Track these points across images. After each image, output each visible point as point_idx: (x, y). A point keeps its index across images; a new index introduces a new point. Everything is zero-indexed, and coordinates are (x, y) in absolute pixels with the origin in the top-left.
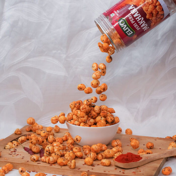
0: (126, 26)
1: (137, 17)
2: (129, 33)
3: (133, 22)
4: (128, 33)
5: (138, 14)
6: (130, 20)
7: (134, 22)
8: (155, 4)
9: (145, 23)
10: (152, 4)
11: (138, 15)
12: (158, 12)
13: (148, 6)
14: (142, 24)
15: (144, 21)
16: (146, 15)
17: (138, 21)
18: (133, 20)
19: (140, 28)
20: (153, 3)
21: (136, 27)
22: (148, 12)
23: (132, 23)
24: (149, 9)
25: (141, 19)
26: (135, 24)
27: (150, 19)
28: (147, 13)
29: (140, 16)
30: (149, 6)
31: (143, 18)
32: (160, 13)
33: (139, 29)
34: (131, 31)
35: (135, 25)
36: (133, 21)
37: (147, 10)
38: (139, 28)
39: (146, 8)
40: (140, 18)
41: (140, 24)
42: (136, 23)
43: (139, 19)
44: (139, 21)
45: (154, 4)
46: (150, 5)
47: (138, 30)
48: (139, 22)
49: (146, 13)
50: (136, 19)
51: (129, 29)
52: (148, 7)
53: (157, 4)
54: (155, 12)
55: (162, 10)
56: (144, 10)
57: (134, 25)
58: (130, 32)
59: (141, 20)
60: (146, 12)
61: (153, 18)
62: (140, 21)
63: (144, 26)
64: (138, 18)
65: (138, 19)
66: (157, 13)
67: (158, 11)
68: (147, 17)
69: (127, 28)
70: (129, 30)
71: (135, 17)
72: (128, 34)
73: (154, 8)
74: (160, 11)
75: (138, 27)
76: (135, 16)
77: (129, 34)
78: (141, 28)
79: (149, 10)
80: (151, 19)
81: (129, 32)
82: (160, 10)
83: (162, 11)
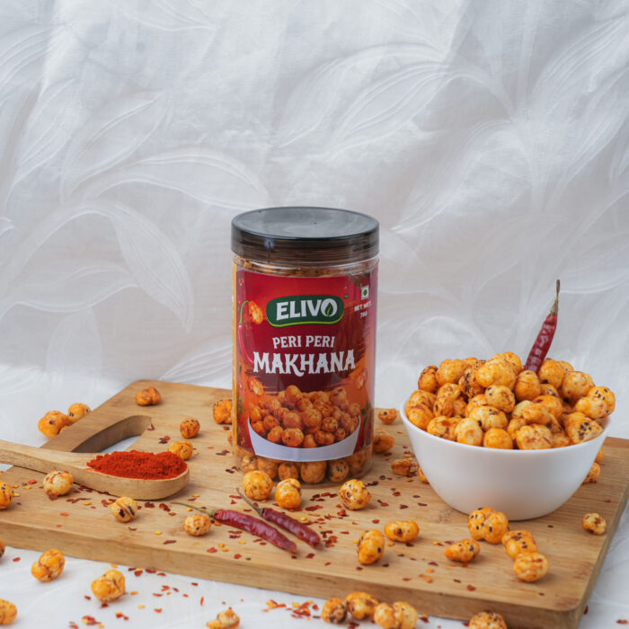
0: (314, 313)
1: (316, 360)
2: (285, 310)
3: (310, 339)
4: (288, 307)
5: (322, 369)
6: (320, 337)
7: (307, 345)
8: (314, 434)
9: (282, 371)
10: (322, 425)
11: (319, 365)
12: (284, 428)
13: (323, 412)
14: (283, 360)
15: (288, 371)
16: (302, 390)
17: (303, 357)
18: (316, 345)
19: (276, 347)
20: (321, 430)
21: (287, 341)
22: (307, 400)
23: (308, 337)
24: (314, 408)
25: (303, 368)
26: (299, 341)
27: (282, 394)
28: (305, 394)
29: (311, 371)
30: (321, 411)
31: (299, 374)
32: (277, 431)
33: (275, 344)
34: (286, 317)
35: (296, 343)
36: (312, 344)
37: (312, 400)
38: (279, 345)
39: (322, 403)
40: (307, 367)
41: (287, 356)
42: (300, 345)
43: (307, 363)
44: (299, 359)
45: (317, 429)
46: (323, 417)
47: (274, 339)
48: (295, 357)
49: (308, 392)
50: (312, 357)
51: (298, 315)
52: (320, 407)
53: (310, 440)
54: (291, 420)
55: (284, 441)
56: (320, 393)
57: (299, 337)
58: (283, 314)
59: (299, 367)
60: (311, 394)
61: (278, 403)
62: (298, 363)
63: (274, 363)
64: (311, 363)
65: (307, 359)
66: (285, 422)
67: (289, 430)
68: (294, 390)
69: (304, 314)
70: (293, 315)
71: (320, 355)
72: (286, 303)
73: (306, 424)
74: (281, 435)
75: (283, 346)
76: (323, 357)
77: (283, 307)
78: (272, 351)
79: (311, 405)
80: (277, 395)
81: (288, 312)
82: (287, 435)
83: (277, 440)
